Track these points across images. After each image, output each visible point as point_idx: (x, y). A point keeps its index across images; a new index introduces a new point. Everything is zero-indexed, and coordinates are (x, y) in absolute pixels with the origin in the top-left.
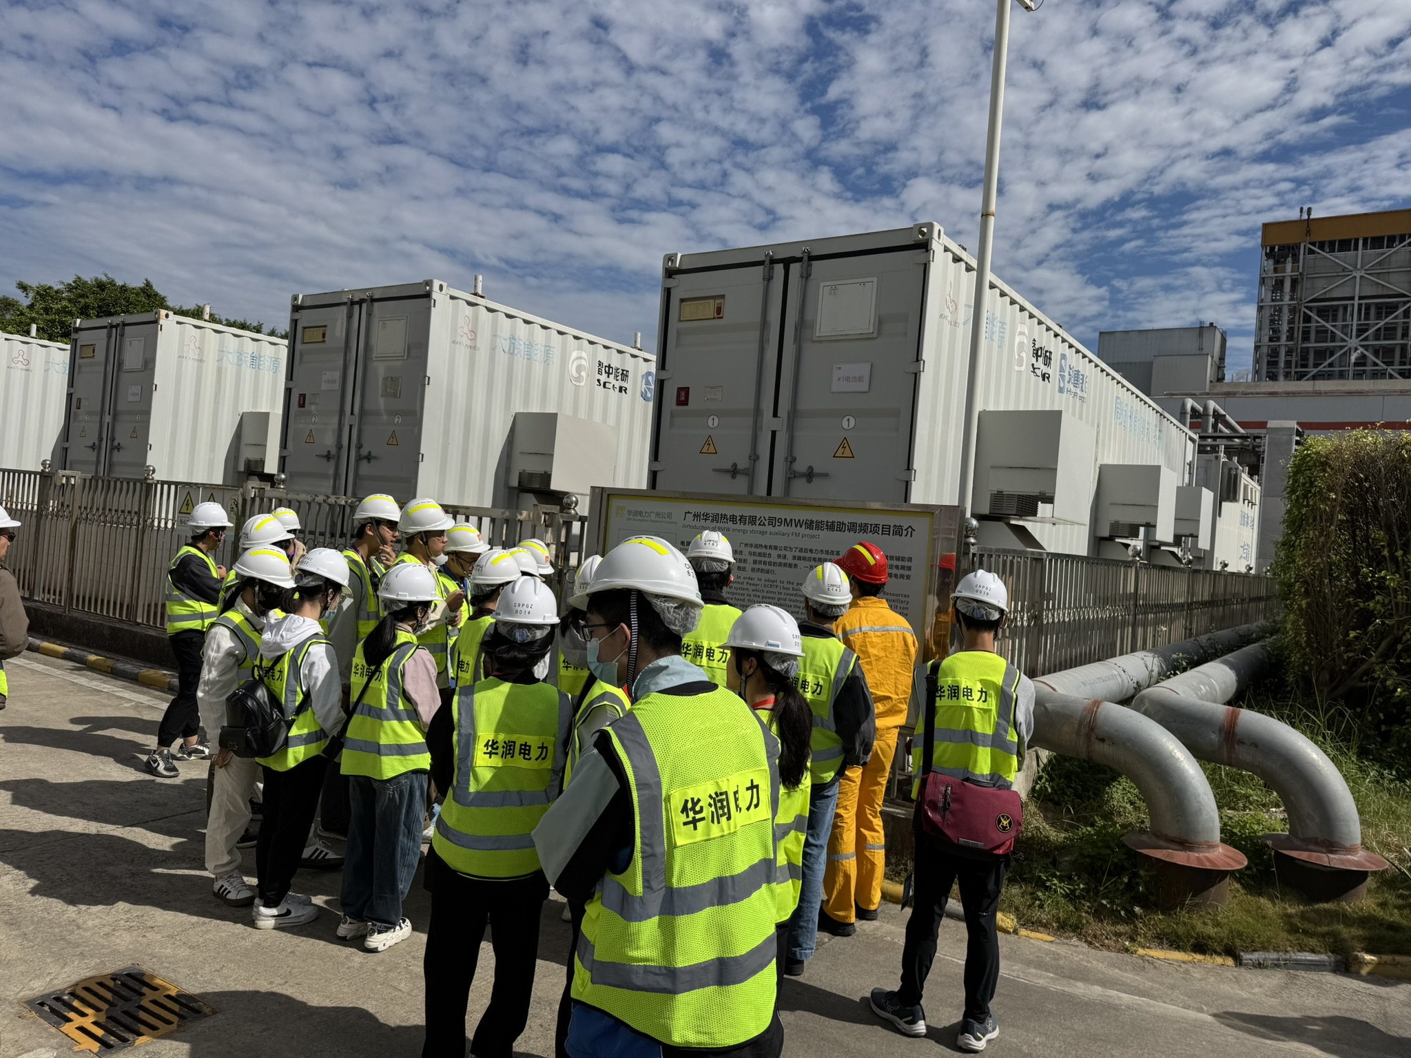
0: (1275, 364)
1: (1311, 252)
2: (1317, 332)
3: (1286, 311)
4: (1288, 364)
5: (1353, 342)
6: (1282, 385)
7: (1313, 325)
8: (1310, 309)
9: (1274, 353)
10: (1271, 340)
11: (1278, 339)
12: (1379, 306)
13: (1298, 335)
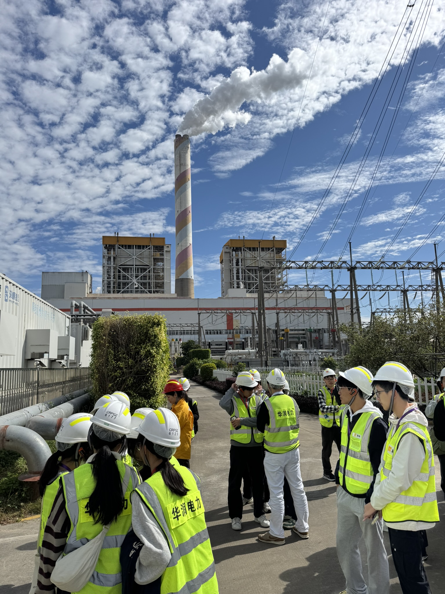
0: (110, 287)
1: (119, 248)
2: (123, 276)
3: (112, 268)
4: (114, 287)
5: (134, 281)
6: (112, 295)
7: (121, 274)
8: (120, 268)
9: (109, 283)
10: (108, 278)
11: (110, 278)
12: (141, 269)
13: (117, 277)
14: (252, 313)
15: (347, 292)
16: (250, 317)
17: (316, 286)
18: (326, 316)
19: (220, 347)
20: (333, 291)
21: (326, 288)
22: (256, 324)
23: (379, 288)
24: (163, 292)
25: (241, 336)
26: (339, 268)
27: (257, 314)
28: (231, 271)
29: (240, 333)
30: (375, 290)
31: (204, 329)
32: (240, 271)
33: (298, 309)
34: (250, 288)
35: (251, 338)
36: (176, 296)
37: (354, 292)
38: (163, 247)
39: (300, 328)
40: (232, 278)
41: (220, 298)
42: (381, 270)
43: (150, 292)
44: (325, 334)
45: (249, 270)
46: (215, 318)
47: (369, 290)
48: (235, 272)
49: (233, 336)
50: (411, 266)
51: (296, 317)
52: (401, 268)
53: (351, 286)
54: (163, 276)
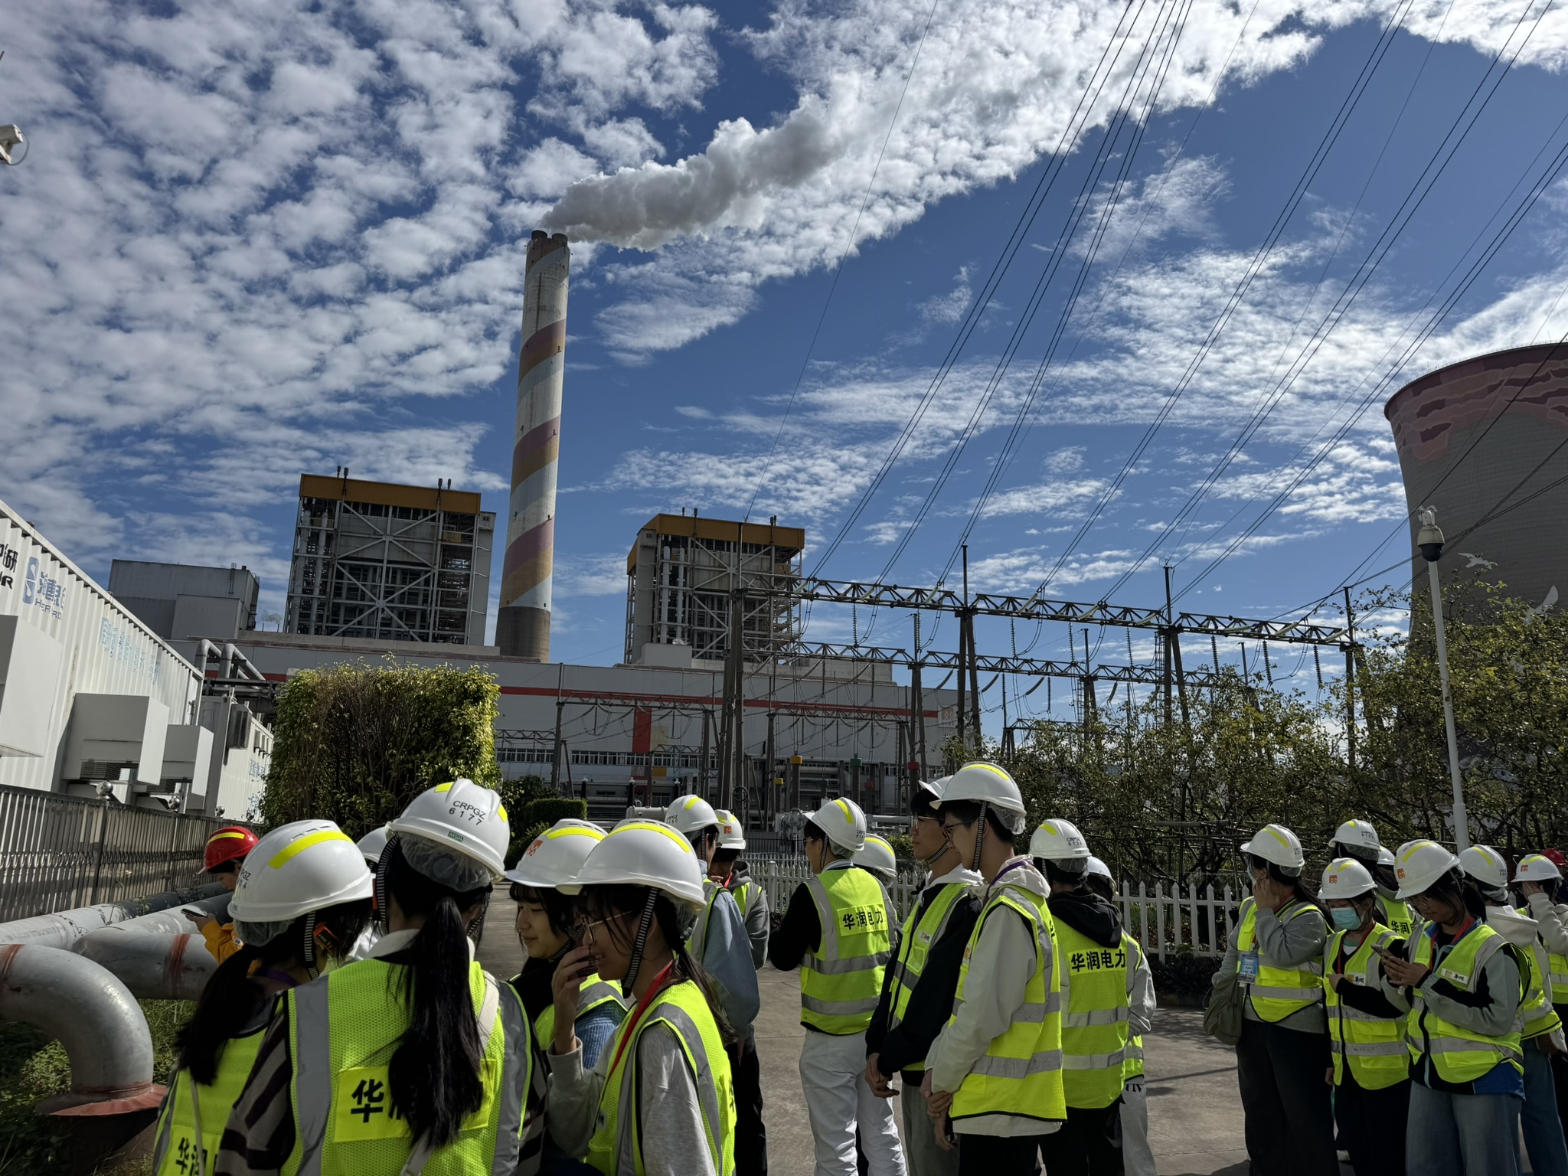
0: (308, 616)
1: (346, 511)
2: (349, 589)
3: (320, 564)
4: (320, 617)
5: (381, 603)
6: (311, 639)
7: (345, 582)
8: (343, 565)
9: (307, 606)
10: (304, 591)
11: (312, 592)
12: (404, 572)
13: (332, 592)
14: (706, 711)
15: (948, 670)
16: (698, 722)
17: (874, 650)
18: (893, 730)
19: (610, 799)
20: (916, 667)
21: (900, 657)
22: (712, 743)
23: (1026, 667)
24: (461, 641)
25: (670, 771)
26: (936, 606)
27: (718, 715)
28: (655, 595)
29: (667, 763)
30: (1016, 671)
31: (570, 748)
32: (680, 598)
33: (825, 708)
34: (701, 646)
35: (695, 779)
36: (497, 652)
37: (968, 672)
38: (472, 518)
39: (827, 759)
40: (655, 614)
41: (619, 666)
42: (1034, 621)
43: (424, 638)
44: (887, 779)
45: (703, 598)
46: (602, 718)
47: (1002, 670)
48: (666, 601)
49: (648, 770)
50: (1109, 617)
51: (820, 728)
52: (1083, 621)
53: (960, 656)
54: (465, 595)
